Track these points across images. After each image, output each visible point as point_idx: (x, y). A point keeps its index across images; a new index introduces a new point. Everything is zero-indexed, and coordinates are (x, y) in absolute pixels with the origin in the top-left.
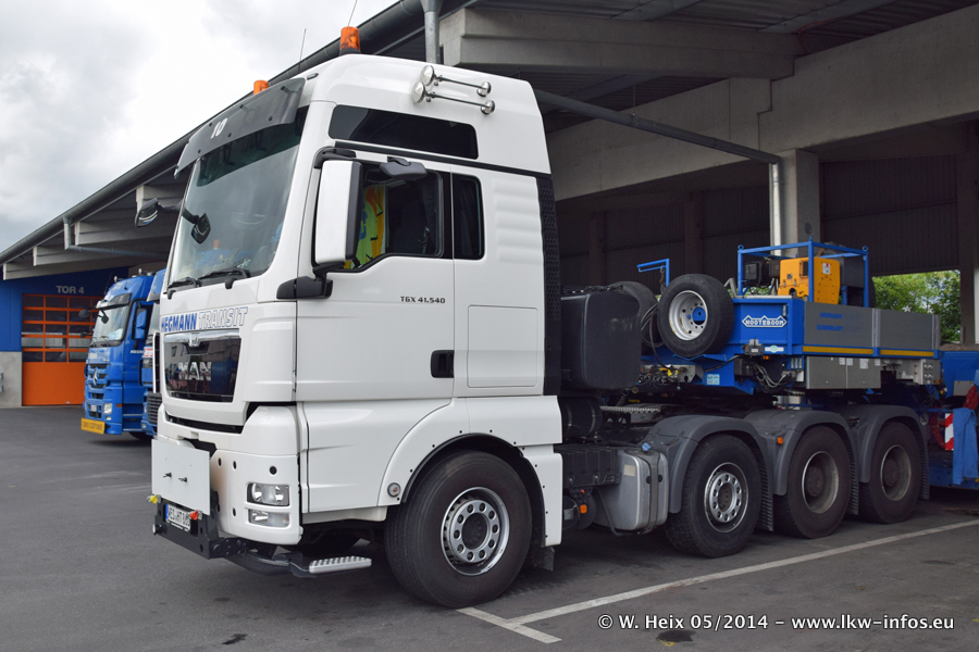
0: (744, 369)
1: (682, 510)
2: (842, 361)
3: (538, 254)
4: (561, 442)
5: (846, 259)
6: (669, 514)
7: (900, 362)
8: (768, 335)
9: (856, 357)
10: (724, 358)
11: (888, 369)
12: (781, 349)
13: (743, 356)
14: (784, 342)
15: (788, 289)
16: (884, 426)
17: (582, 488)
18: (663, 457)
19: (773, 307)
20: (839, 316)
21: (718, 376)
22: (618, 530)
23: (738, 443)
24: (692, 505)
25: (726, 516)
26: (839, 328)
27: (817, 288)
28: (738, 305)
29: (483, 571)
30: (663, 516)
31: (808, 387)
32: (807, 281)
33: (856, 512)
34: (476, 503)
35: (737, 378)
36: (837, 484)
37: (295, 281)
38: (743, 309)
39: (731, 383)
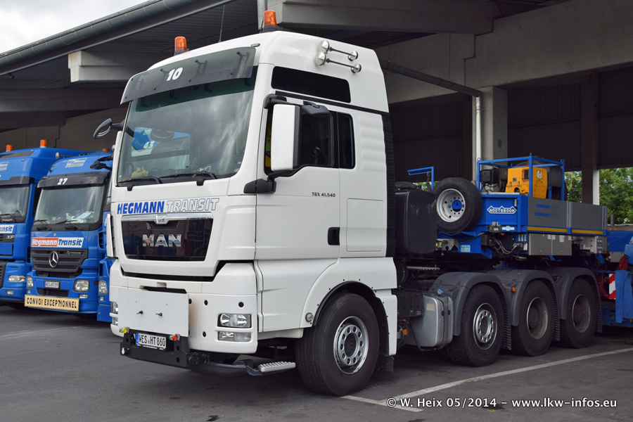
0: (488, 242)
1: (462, 334)
2: (549, 236)
3: (383, 166)
4: (396, 287)
5: (551, 167)
6: (454, 336)
7: (582, 238)
8: (504, 219)
9: (557, 234)
10: (474, 234)
11: (575, 243)
12: (513, 229)
13: (488, 233)
14: (515, 224)
15: (513, 188)
16: (574, 282)
17: (405, 318)
18: (450, 299)
19: (508, 201)
20: (548, 207)
21: (469, 246)
22: (422, 347)
23: (491, 290)
24: (466, 331)
25: (485, 338)
26: (547, 215)
27: (534, 188)
28: (484, 198)
29: (355, 371)
30: (450, 338)
31: (530, 254)
32: (528, 183)
33: (558, 340)
34: (351, 326)
35: (483, 247)
36: (547, 320)
37: (256, 182)
38: (487, 201)
39: (479, 251)
